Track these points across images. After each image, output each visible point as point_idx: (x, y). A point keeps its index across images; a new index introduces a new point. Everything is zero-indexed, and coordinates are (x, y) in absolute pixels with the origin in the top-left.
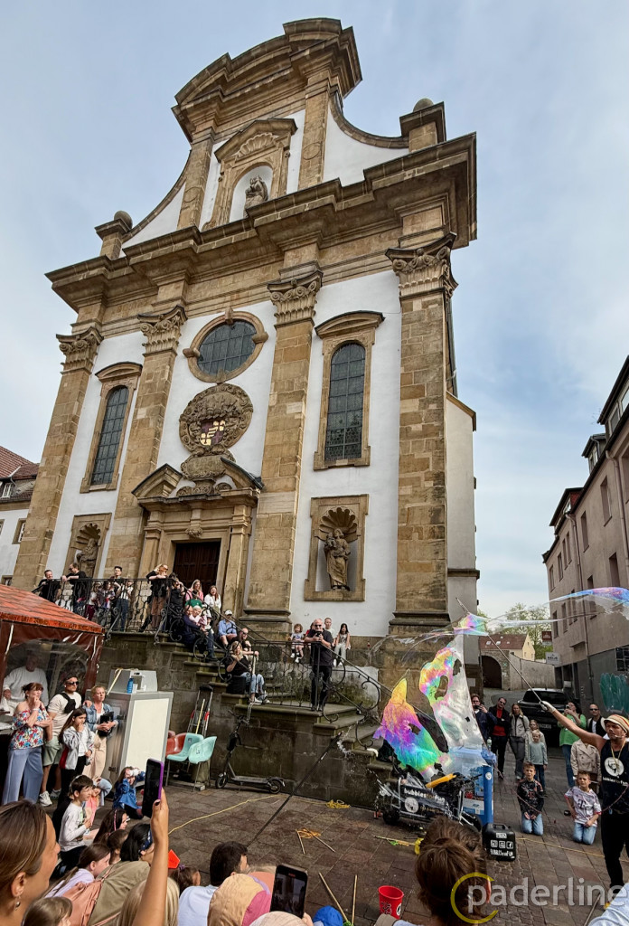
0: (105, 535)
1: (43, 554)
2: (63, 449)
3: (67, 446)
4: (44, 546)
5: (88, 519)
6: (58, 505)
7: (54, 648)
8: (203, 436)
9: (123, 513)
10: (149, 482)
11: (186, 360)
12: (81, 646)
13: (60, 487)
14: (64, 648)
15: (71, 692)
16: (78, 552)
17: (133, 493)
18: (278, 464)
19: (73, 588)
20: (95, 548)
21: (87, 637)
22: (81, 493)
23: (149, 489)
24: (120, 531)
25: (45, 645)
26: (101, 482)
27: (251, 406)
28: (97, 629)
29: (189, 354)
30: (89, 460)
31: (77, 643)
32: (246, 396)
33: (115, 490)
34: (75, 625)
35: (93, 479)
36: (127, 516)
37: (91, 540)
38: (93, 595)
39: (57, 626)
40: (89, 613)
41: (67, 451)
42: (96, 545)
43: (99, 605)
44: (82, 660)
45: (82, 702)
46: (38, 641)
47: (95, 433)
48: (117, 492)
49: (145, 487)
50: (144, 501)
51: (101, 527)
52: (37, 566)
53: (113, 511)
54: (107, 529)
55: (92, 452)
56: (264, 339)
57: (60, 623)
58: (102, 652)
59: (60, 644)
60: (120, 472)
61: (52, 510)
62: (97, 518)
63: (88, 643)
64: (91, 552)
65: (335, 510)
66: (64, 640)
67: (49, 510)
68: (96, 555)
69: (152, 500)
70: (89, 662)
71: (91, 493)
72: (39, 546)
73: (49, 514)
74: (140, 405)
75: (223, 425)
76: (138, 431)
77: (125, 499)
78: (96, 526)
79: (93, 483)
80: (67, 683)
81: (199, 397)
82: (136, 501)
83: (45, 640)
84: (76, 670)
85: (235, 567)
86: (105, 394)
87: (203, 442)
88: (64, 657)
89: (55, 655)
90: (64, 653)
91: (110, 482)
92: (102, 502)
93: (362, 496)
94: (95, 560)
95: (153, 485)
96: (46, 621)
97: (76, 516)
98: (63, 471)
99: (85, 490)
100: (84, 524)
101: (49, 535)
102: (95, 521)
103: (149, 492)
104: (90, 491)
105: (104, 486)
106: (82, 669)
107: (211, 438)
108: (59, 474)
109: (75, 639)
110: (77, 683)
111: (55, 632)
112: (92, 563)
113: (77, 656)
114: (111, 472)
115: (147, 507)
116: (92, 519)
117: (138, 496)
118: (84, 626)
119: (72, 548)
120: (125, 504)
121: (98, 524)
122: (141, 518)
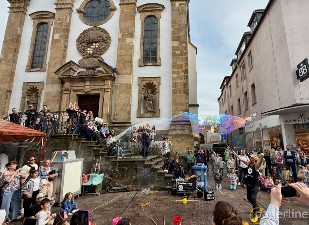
0: (41, 92)
1: (7, 100)
2: (13, 50)
3: (16, 49)
4: (7, 97)
5: (31, 84)
6: (14, 77)
7: (20, 145)
8: (89, 49)
9: (50, 81)
10: (63, 68)
11: (78, 14)
12: (35, 143)
13: (14, 68)
14: (26, 145)
15: (32, 164)
16: (27, 100)
17: (55, 73)
18: (123, 63)
19: (27, 117)
20: (36, 98)
21: (38, 138)
22: (26, 72)
23: (63, 72)
24: (50, 90)
25: (14, 144)
26: (37, 67)
27: (110, 38)
28: (43, 135)
29: (79, 11)
30: (29, 56)
31: (33, 142)
32: (108, 33)
33: (45, 71)
34: (31, 134)
35: (32, 65)
36: (53, 83)
37: (34, 94)
38: (39, 119)
39: (21, 135)
40: (37, 127)
41: (16, 51)
42: (37, 96)
43: (42, 124)
44: (36, 149)
45: (38, 167)
46: (11, 143)
47: (31, 44)
48: (46, 73)
49: (61, 71)
50: (61, 77)
52: (4, 106)
53: (45, 81)
54: (42, 89)
55: (31, 53)
56: (115, 9)
57: (23, 133)
58: (46, 144)
59: (23, 143)
60: (47, 63)
61: (10, 80)
62: (36, 84)
63: (39, 141)
64: (34, 99)
65: (148, 83)
66: (26, 141)
67: (8, 80)
68: (38, 101)
69: (65, 77)
70: (40, 149)
71: (32, 72)
72: (4, 97)
73: (9, 82)
74: (55, 32)
75: (98, 45)
76: (55, 45)
77: (51, 76)
78: (36, 88)
79: (32, 67)
80: (29, 160)
81: (85, 32)
82: (57, 77)
83: (15, 142)
84: (33, 153)
85: (107, 105)
86: (35, 25)
87: (88, 52)
88: (26, 149)
89: (21, 148)
90: (26, 146)
91: (42, 67)
92: (37, 77)
93: (158, 77)
94: (37, 103)
95: (65, 70)
96: (14, 133)
97: (24, 83)
98: (15, 61)
99: (28, 71)
100: (29, 87)
101: (10, 91)
102: (36, 86)
103: (64, 73)
104: (31, 71)
105: (39, 69)
106: (37, 153)
107: (92, 50)
108: (12, 62)
109: (31, 140)
110: (35, 159)
111: (21, 138)
112: (36, 104)
113: (33, 147)
114: (42, 62)
115: (63, 80)
116: (34, 84)
117: (58, 74)
118: (36, 134)
119: (23, 98)
120: (51, 78)
121: (37, 87)
122: (60, 84)
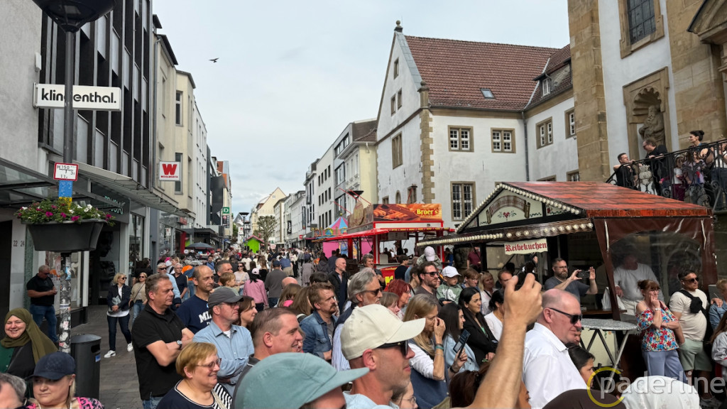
0: (666, 96)
1: (602, 140)
2: (588, 18)
3: (591, 12)
4: (600, 131)
5: (640, 85)
6: (602, 81)
7: (653, 240)
9: (682, 59)
10: (709, 6)
12: (685, 235)
13: (598, 61)
14: (665, 239)
17: (690, 30)
21: (691, 222)
22: (622, 58)
23: (711, 16)
24: (687, 84)
25: (640, 238)
26: (642, 35)
28: (700, 211)
30: (621, 15)
31: (680, 232)
33: (663, 37)
34: (671, 211)
35: (631, 35)
36: (690, 62)
39: (652, 215)
41: (594, 18)
44: (692, 251)
46: (633, 235)
48: (667, 39)
49: (704, 16)
50: (708, 35)
51: (658, 88)
52: (599, 155)
53: (668, 63)
54: (668, 88)
55: (622, 5)
57: (654, 211)
59: (658, 235)
60: (664, 12)
61: (597, 90)
62: (651, 79)
63: (694, 230)
66: (664, 230)
67: (594, 91)
69: (720, 28)
70: (702, 252)
71: (635, 55)
72: (596, 132)
73: (596, 95)
77: (680, 43)
78: (652, 89)
79: (633, 40)
80: (684, 280)
82: (696, 39)
83: (642, 233)
84: (687, 262)
88: (667, 249)
91: (653, 30)
92: (652, 58)
95: (717, 7)
97: (625, 87)
98: (596, 43)
99: (626, 53)
100: (637, 92)
101: (602, 117)
102: (650, 85)
103: (713, 19)
104: (633, 52)
105: (648, 39)
108: (592, 47)
109: (676, 227)
111: (652, 222)
114: (652, 16)
115: (715, 41)
116: (645, 82)
117: (698, 31)
119: (631, 124)
120: (682, 49)
121: (653, 87)
122: (711, 58)
